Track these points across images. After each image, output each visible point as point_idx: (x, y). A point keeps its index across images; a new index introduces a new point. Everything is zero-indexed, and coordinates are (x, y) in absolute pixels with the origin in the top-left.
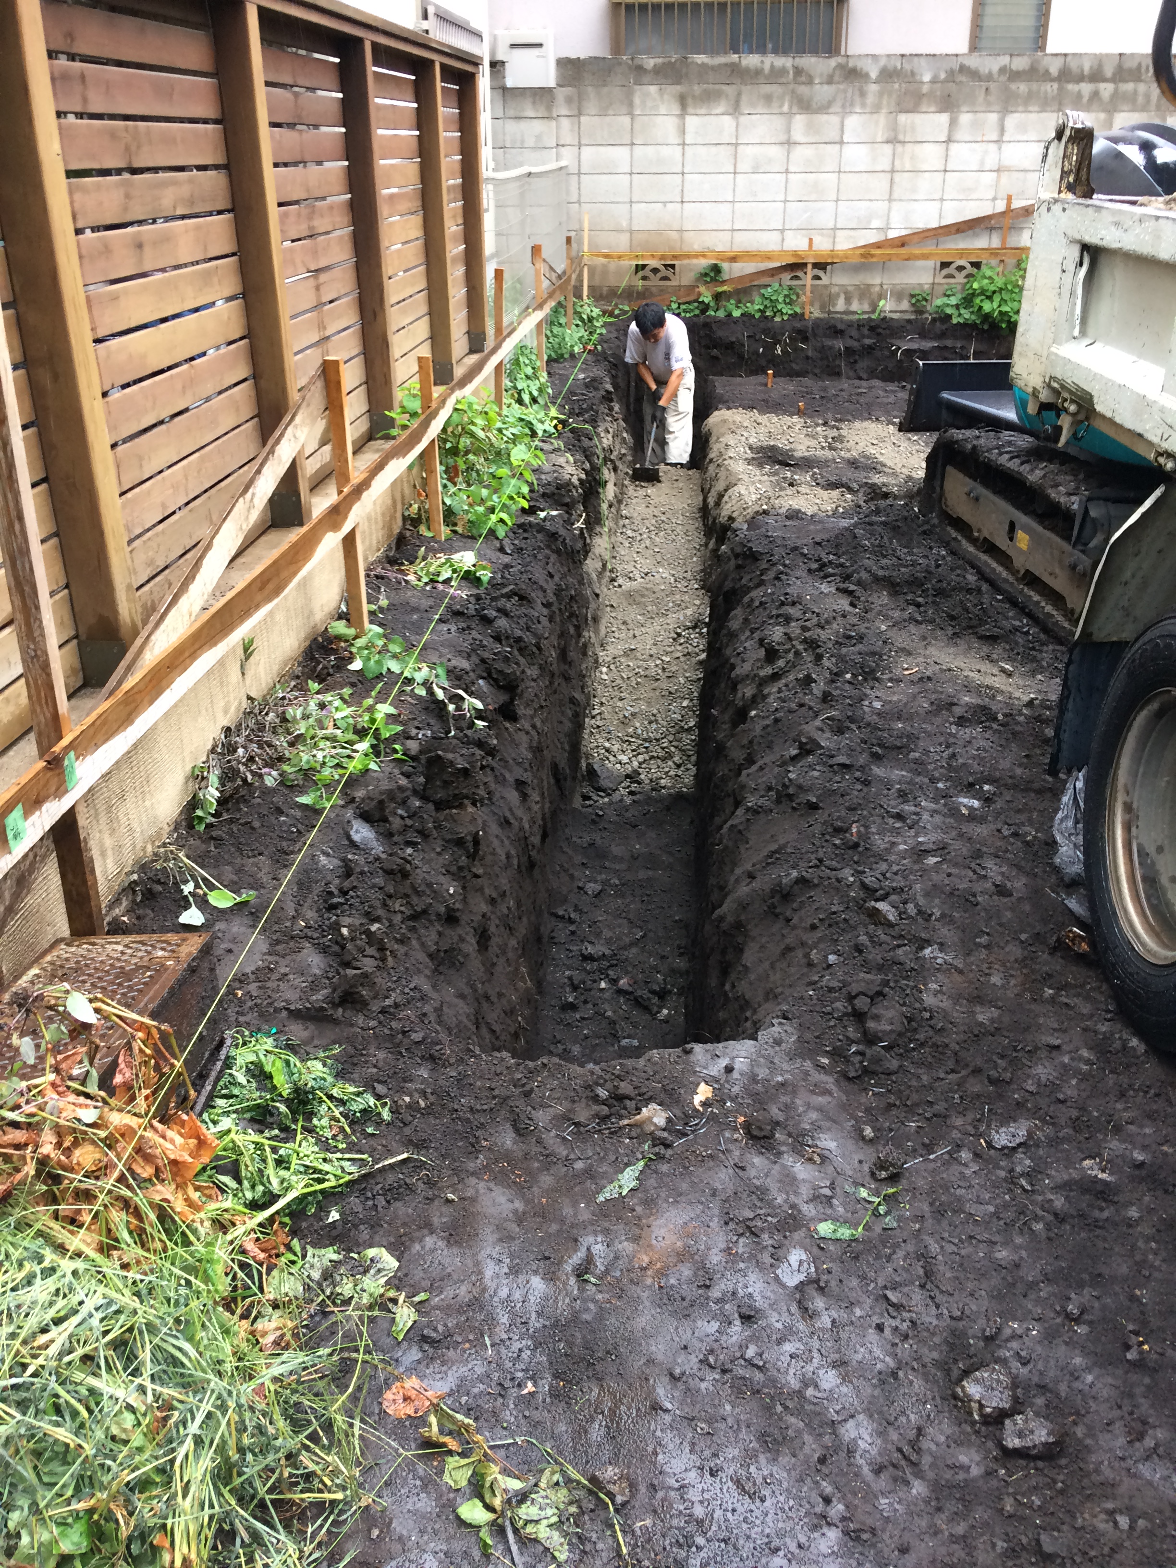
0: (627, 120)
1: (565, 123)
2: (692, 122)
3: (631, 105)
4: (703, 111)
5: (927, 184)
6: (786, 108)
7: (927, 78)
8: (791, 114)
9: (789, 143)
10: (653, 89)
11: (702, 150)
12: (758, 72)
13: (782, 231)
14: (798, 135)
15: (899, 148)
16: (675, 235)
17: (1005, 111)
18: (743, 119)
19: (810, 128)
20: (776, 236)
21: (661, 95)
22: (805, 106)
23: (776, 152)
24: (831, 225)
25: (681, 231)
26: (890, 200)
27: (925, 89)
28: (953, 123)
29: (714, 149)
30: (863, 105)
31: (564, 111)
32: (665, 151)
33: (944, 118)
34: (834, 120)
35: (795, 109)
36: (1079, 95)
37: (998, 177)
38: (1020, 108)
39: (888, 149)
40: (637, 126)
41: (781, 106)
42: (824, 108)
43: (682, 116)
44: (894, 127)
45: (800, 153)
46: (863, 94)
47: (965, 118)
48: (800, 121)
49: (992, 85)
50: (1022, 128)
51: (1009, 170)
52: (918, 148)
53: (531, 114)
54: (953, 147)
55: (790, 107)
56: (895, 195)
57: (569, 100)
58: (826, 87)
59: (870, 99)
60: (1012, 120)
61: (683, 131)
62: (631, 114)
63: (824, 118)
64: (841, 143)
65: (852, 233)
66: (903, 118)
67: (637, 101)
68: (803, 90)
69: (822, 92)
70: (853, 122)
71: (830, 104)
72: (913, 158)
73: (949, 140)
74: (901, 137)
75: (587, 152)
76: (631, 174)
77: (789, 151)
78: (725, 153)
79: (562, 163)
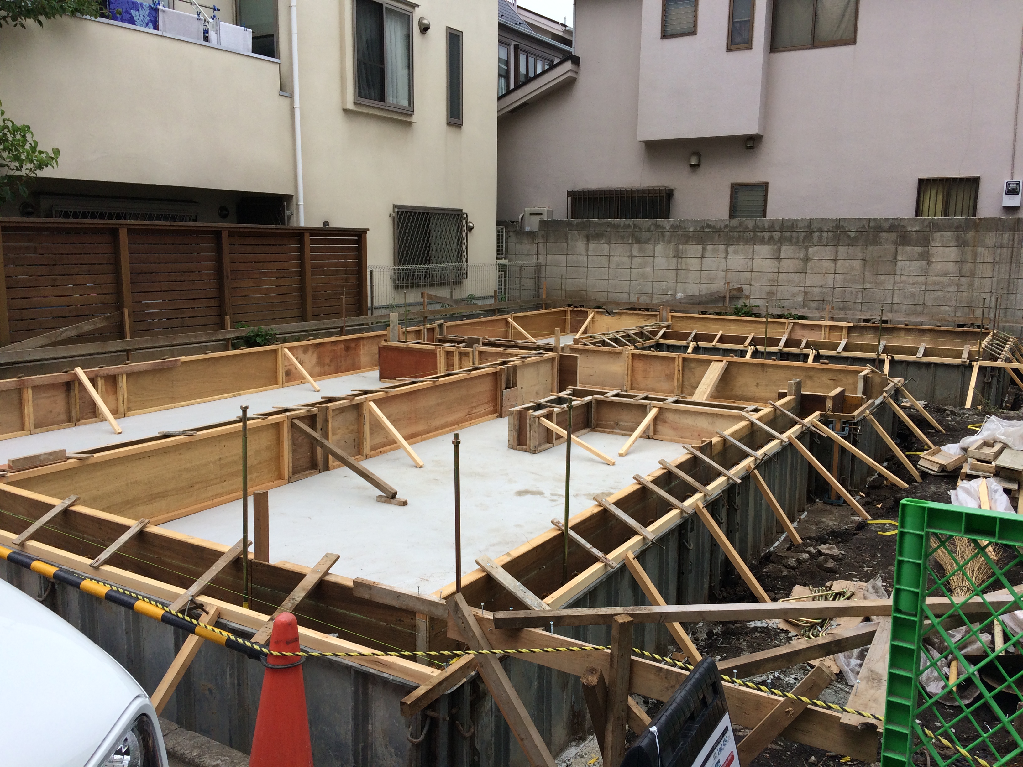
0: (566, 244)
1: (541, 245)
2: (591, 246)
3: (567, 239)
4: (596, 242)
5: (692, 276)
6: (630, 241)
7: (691, 230)
8: (632, 244)
9: (631, 257)
10: (576, 232)
11: (595, 257)
12: (619, 226)
13: (629, 293)
14: (635, 253)
15: (680, 260)
16: (584, 293)
17: (727, 246)
18: (612, 245)
19: (640, 250)
20: (626, 296)
21: (579, 235)
22: (638, 241)
23: (626, 259)
24: (650, 292)
26: (676, 282)
27: (691, 235)
28: (704, 249)
29: (599, 257)
30: (663, 241)
31: (541, 241)
32: (581, 258)
33: (700, 247)
34: (651, 247)
35: (634, 242)
36: (763, 238)
37: (726, 274)
38: (735, 243)
39: (675, 260)
40: (569, 248)
41: (628, 240)
42: (647, 241)
43: (587, 244)
44: (677, 250)
45: (637, 260)
46: (663, 236)
47: (709, 247)
48: (636, 247)
49: (721, 233)
50: (736, 252)
51: (731, 270)
52: (688, 260)
53: (526, 241)
54: (705, 260)
55: (632, 241)
56: (679, 281)
57: (543, 236)
58: (647, 233)
59: (666, 238)
60: (731, 249)
61: (587, 250)
62: (567, 242)
63: (646, 246)
64: (654, 257)
65: (660, 296)
66: (681, 247)
67: (569, 237)
68: (636, 234)
69: (645, 235)
70: (659, 248)
71: (649, 240)
72: (686, 264)
73: (702, 257)
74: (680, 255)
75: (549, 257)
76: (566, 266)
77: (631, 260)
78: (604, 260)
79: (539, 261)
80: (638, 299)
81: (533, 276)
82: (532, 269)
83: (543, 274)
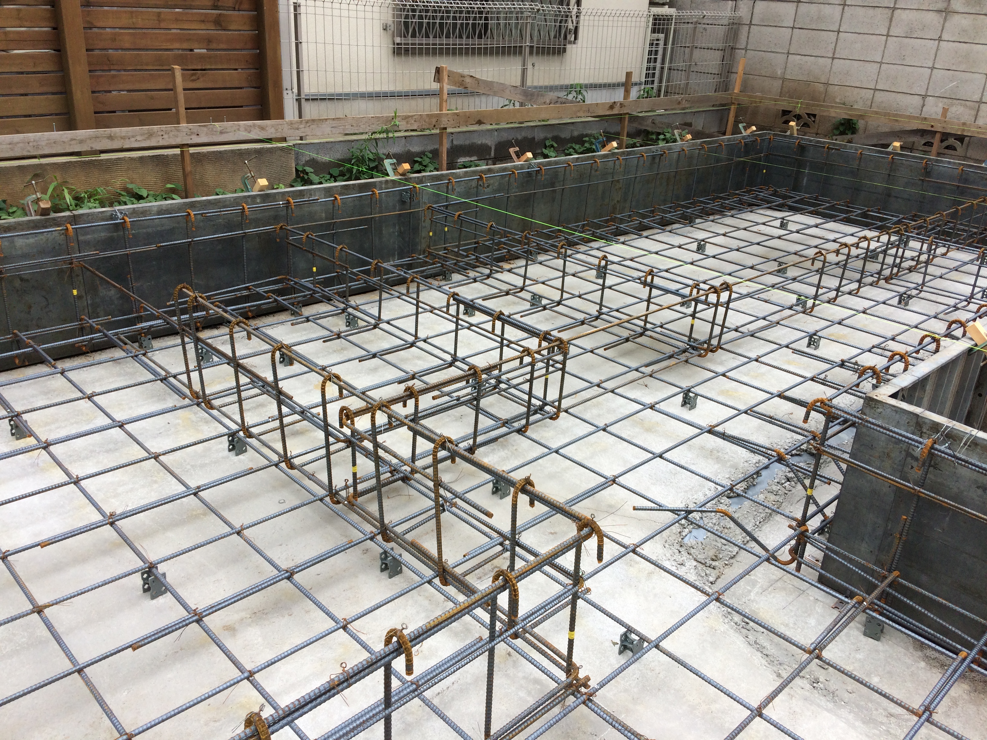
9: (947, 12)
11: (860, 11)
13: (924, 97)
16: (821, 88)
20: (917, 101)
23: (933, 19)
24: (976, 97)
25: (827, 84)
29: (871, 11)
32: (827, 10)
75: (760, 7)
76: (793, 28)
77: (945, 19)
78: (881, 15)
79: (739, 13)
80: (945, 111)
81: (720, 45)
82: (721, 31)
83: (742, 43)
